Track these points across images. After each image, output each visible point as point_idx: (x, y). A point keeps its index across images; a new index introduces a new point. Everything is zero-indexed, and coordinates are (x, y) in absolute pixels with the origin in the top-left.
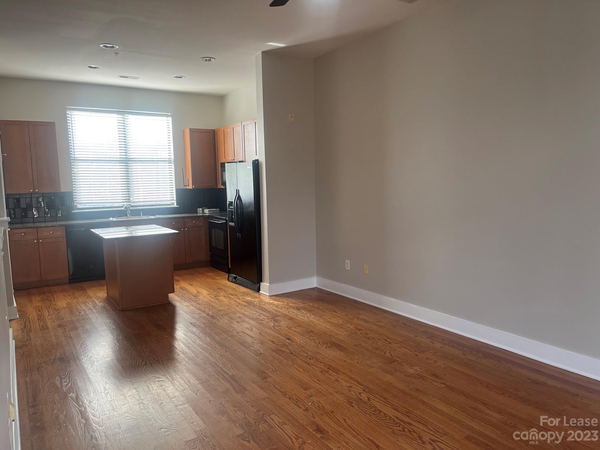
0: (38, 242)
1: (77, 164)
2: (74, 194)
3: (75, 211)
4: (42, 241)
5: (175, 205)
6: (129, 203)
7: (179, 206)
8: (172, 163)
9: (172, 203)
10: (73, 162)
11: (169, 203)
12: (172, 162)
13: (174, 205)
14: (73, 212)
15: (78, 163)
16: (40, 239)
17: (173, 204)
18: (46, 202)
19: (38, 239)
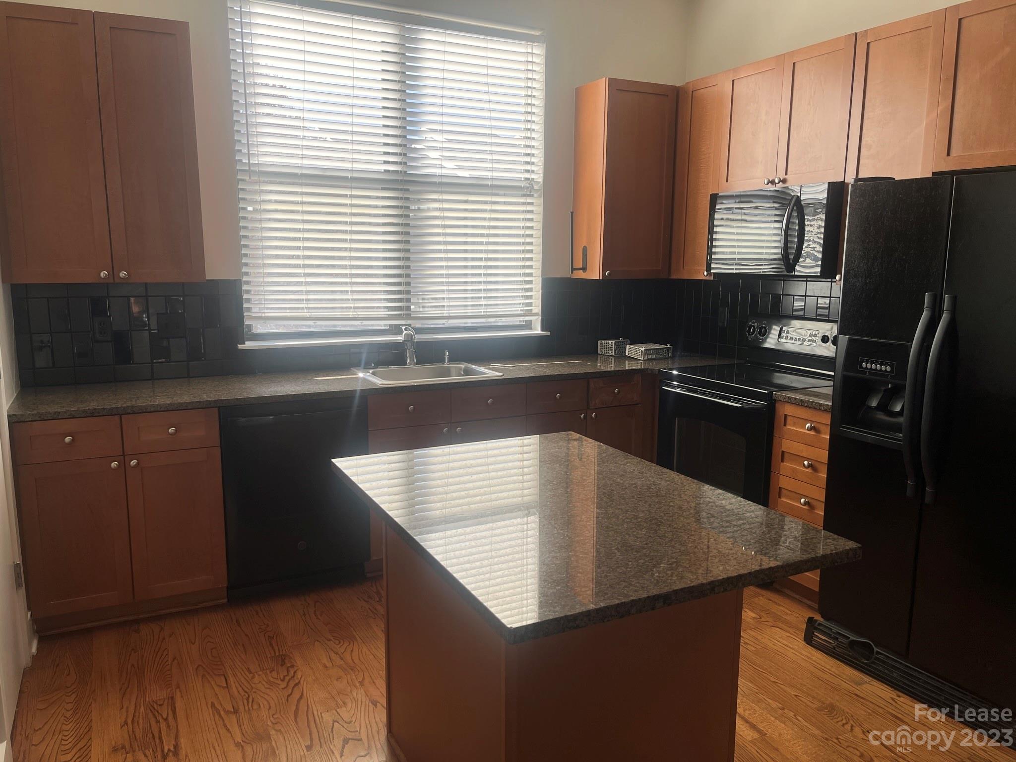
0: (124, 465)
1: (257, 187)
2: (245, 288)
3: (249, 345)
4: (138, 464)
5: (537, 330)
6: (409, 322)
7: (548, 333)
8: (535, 195)
9: (526, 321)
10: (243, 180)
11: (516, 321)
12: (537, 191)
13: (531, 329)
14: (240, 347)
15: (259, 182)
16: (133, 456)
17: (528, 325)
18: (157, 314)
19: (124, 455)
